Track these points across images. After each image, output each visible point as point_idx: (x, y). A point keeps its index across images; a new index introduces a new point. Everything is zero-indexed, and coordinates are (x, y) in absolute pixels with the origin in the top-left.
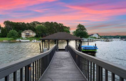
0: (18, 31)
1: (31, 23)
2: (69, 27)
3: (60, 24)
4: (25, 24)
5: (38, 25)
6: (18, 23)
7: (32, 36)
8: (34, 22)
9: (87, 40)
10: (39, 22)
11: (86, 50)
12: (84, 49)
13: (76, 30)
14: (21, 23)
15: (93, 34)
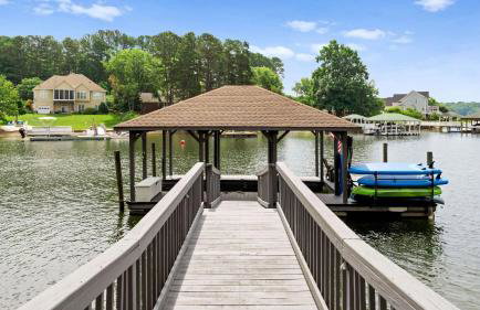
0: (16, 81)
1: (83, 42)
2: (276, 59)
3: (233, 44)
4: (55, 44)
5: (120, 47)
6: (19, 39)
7: (87, 106)
8: (101, 32)
9: (373, 126)
10: (125, 37)
11: (380, 191)
12: (368, 186)
13: (314, 75)
14: (37, 39)
15: (403, 96)
